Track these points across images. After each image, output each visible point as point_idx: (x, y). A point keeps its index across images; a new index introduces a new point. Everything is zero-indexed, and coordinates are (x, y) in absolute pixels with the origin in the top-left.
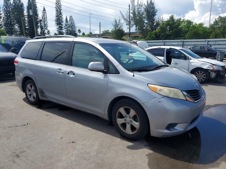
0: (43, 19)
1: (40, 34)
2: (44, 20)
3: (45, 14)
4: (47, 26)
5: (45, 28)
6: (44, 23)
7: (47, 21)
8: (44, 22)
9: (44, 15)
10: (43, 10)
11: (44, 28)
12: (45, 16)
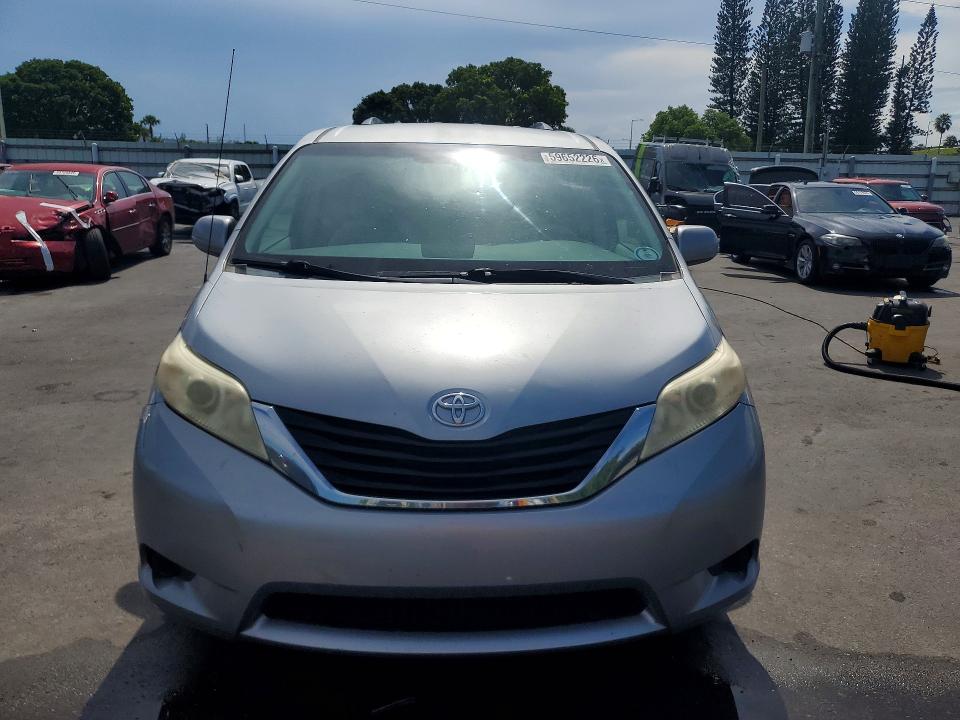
0: (913, 66)
1: (884, 131)
2: (916, 69)
3: (931, 40)
4: (927, 92)
5: (916, 102)
6: (915, 84)
7: (931, 72)
8: (916, 74)
9: (923, 44)
10: (925, 24)
11: (908, 104)
12: (927, 51)
